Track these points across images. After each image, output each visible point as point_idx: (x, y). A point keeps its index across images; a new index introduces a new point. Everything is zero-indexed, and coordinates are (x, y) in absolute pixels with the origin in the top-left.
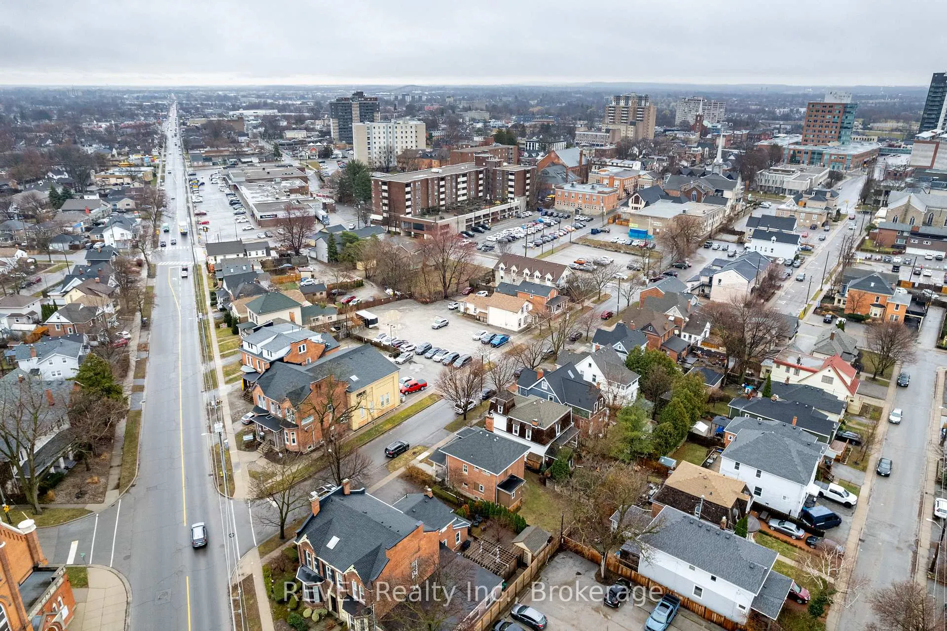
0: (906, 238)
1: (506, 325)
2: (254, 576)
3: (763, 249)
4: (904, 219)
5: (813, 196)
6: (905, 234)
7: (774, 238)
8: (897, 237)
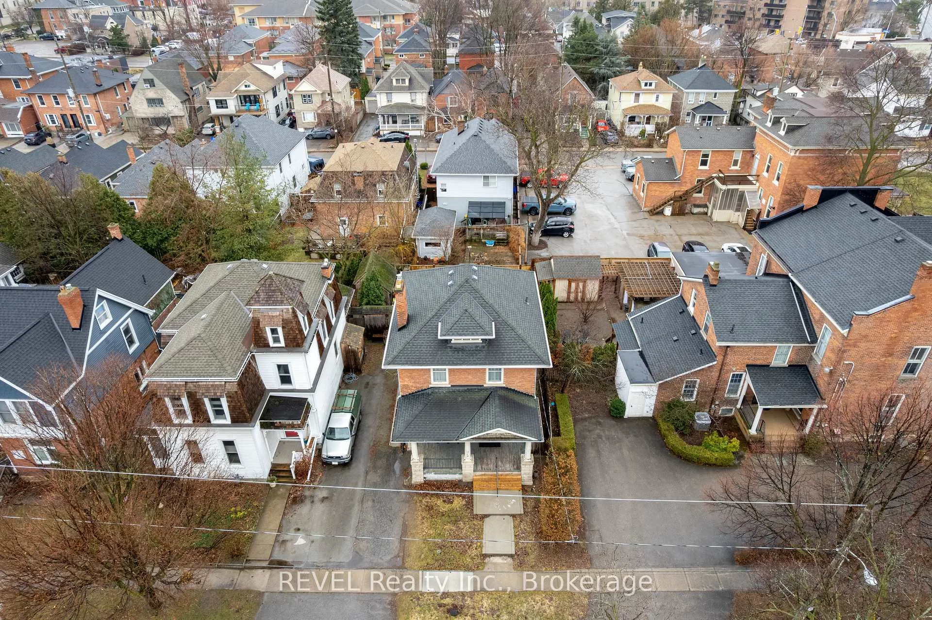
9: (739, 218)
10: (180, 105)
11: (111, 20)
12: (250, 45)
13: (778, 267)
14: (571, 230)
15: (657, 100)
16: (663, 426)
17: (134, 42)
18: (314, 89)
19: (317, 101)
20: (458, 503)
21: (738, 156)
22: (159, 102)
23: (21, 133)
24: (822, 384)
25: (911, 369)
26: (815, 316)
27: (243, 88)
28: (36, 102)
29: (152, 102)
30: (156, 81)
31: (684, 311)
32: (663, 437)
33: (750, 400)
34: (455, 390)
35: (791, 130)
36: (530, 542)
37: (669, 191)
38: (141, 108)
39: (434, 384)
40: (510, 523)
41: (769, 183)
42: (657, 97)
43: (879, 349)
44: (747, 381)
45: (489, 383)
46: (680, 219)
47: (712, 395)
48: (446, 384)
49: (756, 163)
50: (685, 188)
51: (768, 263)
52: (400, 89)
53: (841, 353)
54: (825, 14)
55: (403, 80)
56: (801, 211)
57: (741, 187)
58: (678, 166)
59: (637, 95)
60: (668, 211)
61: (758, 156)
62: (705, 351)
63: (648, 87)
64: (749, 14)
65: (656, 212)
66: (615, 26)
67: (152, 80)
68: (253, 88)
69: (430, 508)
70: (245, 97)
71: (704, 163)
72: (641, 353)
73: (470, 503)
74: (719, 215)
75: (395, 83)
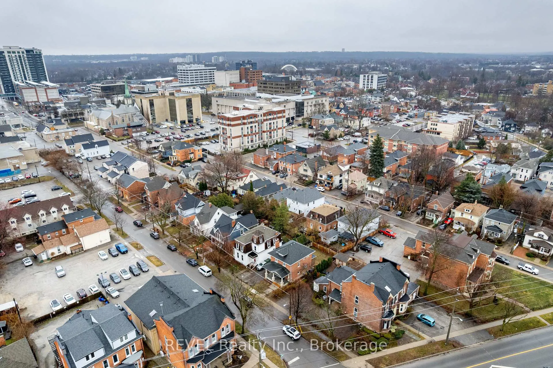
0: (127, 130)
1: (101, 242)
2: (367, 359)
3: (93, 153)
4: (114, 122)
5: (54, 123)
6: (126, 128)
7: (96, 145)
8: (123, 130)
10: (311, 173)
11: (326, 128)
12: (356, 151)
14: (370, 251)
15: (471, 218)
17: (331, 136)
19: (350, 182)
20: (268, 284)
22: (306, 171)
23: (273, 170)
25: (356, 301)
27: (329, 173)
28: (279, 162)
29: (304, 170)
34: (278, 264)
36: (271, 295)
38: (301, 171)
39: (276, 261)
40: (271, 291)
42: (471, 217)
43: (348, 292)
45: (283, 265)
50: (416, 252)
52: (376, 186)
55: (378, 184)
59: (462, 214)
63: (467, 212)
65: (405, 256)
68: (331, 174)
69: (263, 283)
72: (325, 278)
75: (375, 184)
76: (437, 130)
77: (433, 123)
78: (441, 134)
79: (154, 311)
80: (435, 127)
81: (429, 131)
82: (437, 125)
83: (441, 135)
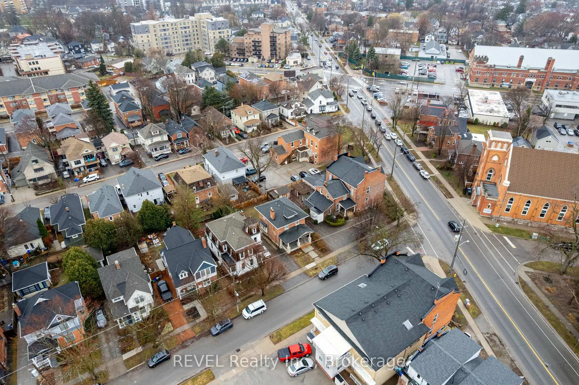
9: (307, 159)
10: (53, 168)
13: (335, 177)
14: (265, 178)
15: (254, 117)
16: (328, 221)
18: (117, 145)
19: (120, 150)
20: (301, 253)
21: (301, 141)
22: (41, 169)
24: (354, 200)
25: (368, 192)
26: (348, 187)
27: (85, 152)
29: (36, 170)
30: (39, 160)
31: (319, 194)
32: (329, 224)
33: (342, 209)
35: (316, 133)
36: (320, 253)
37: (285, 156)
38: (30, 175)
39: (286, 229)
40: (313, 252)
41: (313, 149)
42: (254, 115)
43: (362, 190)
44: (340, 205)
45: (296, 225)
46: (291, 164)
47: (334, 211)
48: (288, 229)
49: (307, 142)
50: (289, 154)
51: (332, 177)
52: (156, 136)
53: (356, 193)
54: (277, 49)
55: (157, 132)
56: (335, 162)
57: (305, 151)
58: (285, 148)
59: (247, 117)
60: (286, 163)
61: (307, 140)
62: (330, 202)
63: (250, 113)
64: (246, 50)
65: (282, 164)
66: (201, 72)
67: (37, 160)
68: (90, 151)
69: (296, 256)
70: (86, 156)
71: (292, 145)
72: (315, 207)
73: (303, 252)
74: (301, 160)
75: (153, 134)
76: (43, 69)
77: (31, 61)
78: (49, 72)
79: (405, 323)
80: (36, 66)
81: (31, 74)
82: (37, 63)
83: (50, 74)
